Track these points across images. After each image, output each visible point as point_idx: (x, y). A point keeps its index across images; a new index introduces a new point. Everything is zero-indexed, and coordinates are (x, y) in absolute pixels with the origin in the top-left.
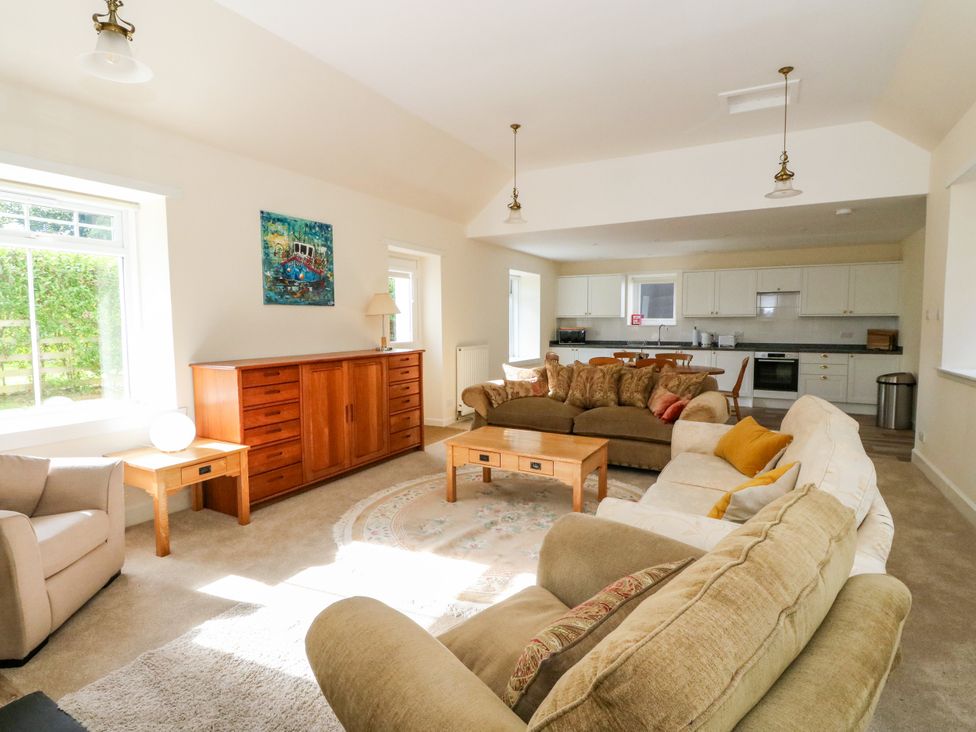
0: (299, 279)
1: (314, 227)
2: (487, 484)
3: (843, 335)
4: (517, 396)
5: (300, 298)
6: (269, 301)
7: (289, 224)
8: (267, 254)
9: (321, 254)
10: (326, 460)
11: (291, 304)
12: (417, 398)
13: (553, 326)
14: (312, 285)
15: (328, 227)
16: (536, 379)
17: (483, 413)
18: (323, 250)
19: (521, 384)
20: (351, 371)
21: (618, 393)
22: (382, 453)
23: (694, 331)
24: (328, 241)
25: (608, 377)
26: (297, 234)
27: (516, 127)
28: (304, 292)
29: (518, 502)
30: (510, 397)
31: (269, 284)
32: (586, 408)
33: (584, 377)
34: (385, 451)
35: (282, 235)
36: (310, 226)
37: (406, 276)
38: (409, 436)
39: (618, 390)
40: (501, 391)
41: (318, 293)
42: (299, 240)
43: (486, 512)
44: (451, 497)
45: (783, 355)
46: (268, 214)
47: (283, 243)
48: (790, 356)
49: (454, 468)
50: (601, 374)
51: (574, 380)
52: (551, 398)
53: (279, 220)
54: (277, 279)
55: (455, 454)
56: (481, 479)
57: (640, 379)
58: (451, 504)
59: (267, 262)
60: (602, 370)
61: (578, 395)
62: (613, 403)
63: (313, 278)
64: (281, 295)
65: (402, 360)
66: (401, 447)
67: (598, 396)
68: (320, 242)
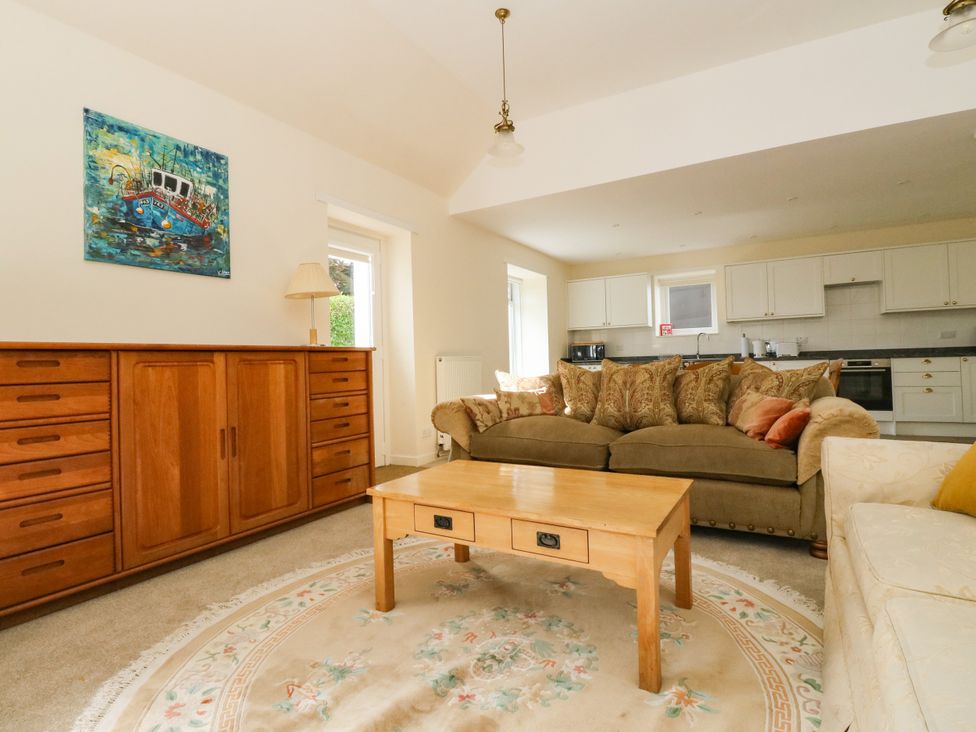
0: (160, 229)
1: (193, 153)
2: (459, 566)
3: (943, 336)
4: (515, 414)
5: (162, 257)
6: (94, 254)
7: (143, 140)
8: (93, 179)
9: (205, 196)
10: (175, 525)
11: (142, 265)
12: (363, 420)
13: (564, 341)
14: (186, 240)
15: (219, 158)
16: (545, 389)
17: (464, 442)
18: (211, 191)
19: (522, 397)
20: (232, 371)
21: (676, 404)
22: (294, 509)
23: (743, 339)
24: (219, 178)
25: (658, 380)
26: (158, 158)
27: (503, 14)
29: (516, 610)
30: (505, 415)
31: (94, 228)
32: (625, 431)
33: (620, 382)
34: (302, 505)
35: (128, 154)
36: (186, 152)
37: (364, 259)
38: (349, 480)
39: (676, 401)
40: (491, 407)
41: (199, 256)
42: (163, 166)
43: (448, 637)
44: (383, 601)
45: (869, 363)
46: (100, 115)
47: (129, 166)
48: (877, 363)
49: (389, 543)
50: (647, 376)
51: (604, 386)
52: (569, 417)
53: (121, 129)
54: (113, 222)
55: (388, 514)
56: (453, 556)
57: (711, 380)
58: (381, 616)
59: (94, 191)
60: (646, 370)
61: (611, 409)
62: (670, 420)
63: (189, 231)
64: (122, 248)
65: (335, 360)
66: (332, 498)
67: (644, 409)
68: (204, 178)
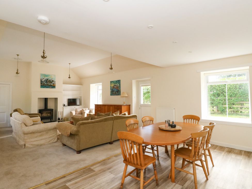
0: (115, 91)
6: (111, 95)
8: (111, 88)
14: (117, 92)
15: (120, 80)
18: (118, 85)
24: (119, 83)
26: (114, 83)
28: (115, 93)
31: (111, 92)
36: (116, 81)
46: (111, 81)
47: (113, 85)
59: (111, 89)
63: (117, 90)
64: (112, 94)
65: (117, 107)
